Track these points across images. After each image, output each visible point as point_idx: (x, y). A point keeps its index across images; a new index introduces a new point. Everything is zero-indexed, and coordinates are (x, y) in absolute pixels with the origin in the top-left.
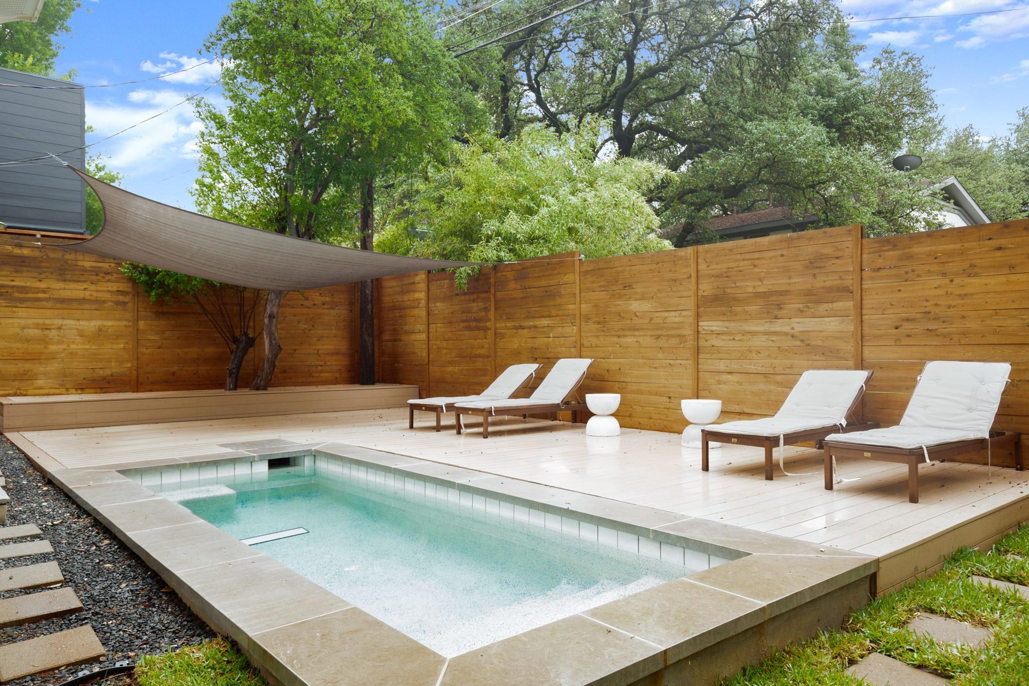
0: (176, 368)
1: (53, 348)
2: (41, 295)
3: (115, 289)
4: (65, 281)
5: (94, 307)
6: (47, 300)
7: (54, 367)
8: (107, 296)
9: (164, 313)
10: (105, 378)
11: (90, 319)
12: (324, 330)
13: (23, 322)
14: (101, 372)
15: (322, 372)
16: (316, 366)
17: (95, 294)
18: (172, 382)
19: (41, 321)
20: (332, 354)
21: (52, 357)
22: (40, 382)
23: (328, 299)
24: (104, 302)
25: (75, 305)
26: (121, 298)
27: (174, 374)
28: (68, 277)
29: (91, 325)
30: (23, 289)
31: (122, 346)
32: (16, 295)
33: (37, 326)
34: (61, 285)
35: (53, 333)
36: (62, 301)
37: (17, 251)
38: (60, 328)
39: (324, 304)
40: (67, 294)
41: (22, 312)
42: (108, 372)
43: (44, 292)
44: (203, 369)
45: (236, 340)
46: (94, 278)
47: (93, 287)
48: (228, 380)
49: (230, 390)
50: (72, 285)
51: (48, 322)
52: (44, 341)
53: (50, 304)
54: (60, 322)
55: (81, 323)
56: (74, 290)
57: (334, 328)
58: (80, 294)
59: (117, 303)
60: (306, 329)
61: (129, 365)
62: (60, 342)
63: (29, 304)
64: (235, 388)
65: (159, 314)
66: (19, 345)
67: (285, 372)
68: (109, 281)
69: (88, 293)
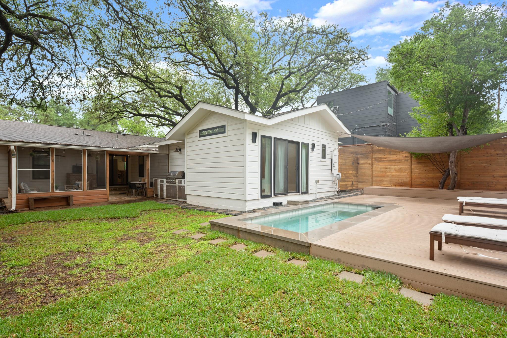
0: (425, 181)
1: (388, 174)
2: (385, 159)
3: (405, 156)
4: (391, 155)
5: (398, 162)
6: (386, 161)
7: (388, 179)
8: (402, 158)
9: (420, 163)
10: (402, 183)
11: (398, 165)
12: (498, 166)
13: (381, 167)
14: (401, 181)
15: (495, 185)
16: (492, 182)
17: (399, 158)
18: (423, 185)
19: (385, 166)
20: (502, 177)
21: (388, 176)
22: (385, 183)
23: (500, 152)
24: (401, 160)
25: (393, 162)
26: (407, 159)
27: (424, 182)
28: (392, 154)
29: (397, 167)
30: (381, 158)
31: (406, 173)
32: (379, 160)
33: (384, 168)
34: (390, 156)
35: (388, 170)
36: (390, 161)
37: (379, 148)
38: (389, 168)
39: (497, 154)
40: (391, 159)
41: (380, 164)
42: (403, 181)
43: (386, 158)
44: (435, 181)
45: (445, 171)
46: (399, 153)
47: (398, 156)
48: (440, 185)
49: (439, 189)
50: (393, 156)
51: (387, 166)
52: (386, 172)
53: (387, 162)
54: (389, 166)
55: (396, 167)
56: (393, 157)
57: (504, 165)
58: (394, 158)
59: (405, 160)
60: (486, 166)
61: (409, 179)
62: (390, 172)
63: (382, 162)
64: (442, 188)
65: (419, 163)
66: (380, 173)
67: (474, 184)
68: (403, 154)
69: (397, 158)
